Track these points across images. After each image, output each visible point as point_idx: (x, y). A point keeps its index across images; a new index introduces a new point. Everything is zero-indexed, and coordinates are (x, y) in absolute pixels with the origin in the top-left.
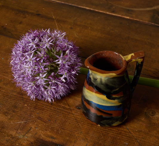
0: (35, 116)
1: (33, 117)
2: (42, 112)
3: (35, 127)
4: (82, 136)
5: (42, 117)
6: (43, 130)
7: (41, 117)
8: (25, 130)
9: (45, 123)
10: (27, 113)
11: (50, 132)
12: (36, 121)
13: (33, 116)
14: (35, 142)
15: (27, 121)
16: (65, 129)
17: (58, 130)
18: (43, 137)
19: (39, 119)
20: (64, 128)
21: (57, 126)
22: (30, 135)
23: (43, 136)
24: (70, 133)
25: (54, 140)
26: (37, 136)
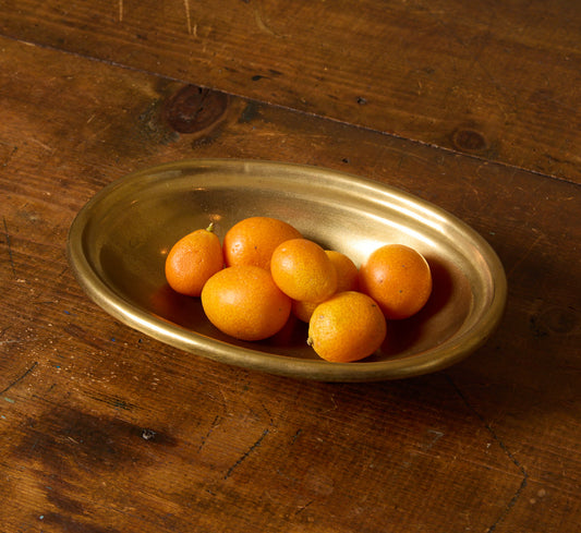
0: (57, 320)
1: (46, 324)
2: (88, 309)
3: (52, 363)
4: (247, 401)
5: (85, 328)
6: (84, 376)
7: (81, 325)
8: (9, 374)
9: (97, 347)
10: (24, 311)
11: (113, 382)
12: (56, 340)
13: (46, 320)
14: (48, 420)
15: (18, 339)
16: (177, 373)
17: (147, 377)
18: (79, 401)
19: (71, 333)
20: (175, 369)
21: (148, 360)
22: (28, 391)
23: (80, 397)
24: (199, 389)
25: (127, 412)
26: (55, 396)
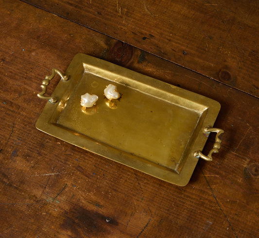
0: (73, 163)
1: (69, 165)
2: (84, 159)
3: (73, 185)
4: (143, 205)
5: (83, 168)
6: (84, 191)
7: (82, 166)
8: (57, 189)
9: (88, 177)
10: (61, 159)
11: (95, 194)
12: (73, 173)
13: (69, 163)
14: (72, 212)
15: (60, 172)
16: (118, 191)
17: (107, 193)
18: (83, 203)
19: (79, 170)
20: (117, 189)
21: (107, 185)
22: (63, 198)
23: (83, 201)
24: (126, 199)
25: (100, 209)
26: (74, 200)
